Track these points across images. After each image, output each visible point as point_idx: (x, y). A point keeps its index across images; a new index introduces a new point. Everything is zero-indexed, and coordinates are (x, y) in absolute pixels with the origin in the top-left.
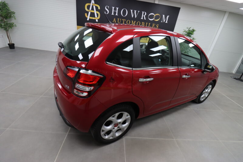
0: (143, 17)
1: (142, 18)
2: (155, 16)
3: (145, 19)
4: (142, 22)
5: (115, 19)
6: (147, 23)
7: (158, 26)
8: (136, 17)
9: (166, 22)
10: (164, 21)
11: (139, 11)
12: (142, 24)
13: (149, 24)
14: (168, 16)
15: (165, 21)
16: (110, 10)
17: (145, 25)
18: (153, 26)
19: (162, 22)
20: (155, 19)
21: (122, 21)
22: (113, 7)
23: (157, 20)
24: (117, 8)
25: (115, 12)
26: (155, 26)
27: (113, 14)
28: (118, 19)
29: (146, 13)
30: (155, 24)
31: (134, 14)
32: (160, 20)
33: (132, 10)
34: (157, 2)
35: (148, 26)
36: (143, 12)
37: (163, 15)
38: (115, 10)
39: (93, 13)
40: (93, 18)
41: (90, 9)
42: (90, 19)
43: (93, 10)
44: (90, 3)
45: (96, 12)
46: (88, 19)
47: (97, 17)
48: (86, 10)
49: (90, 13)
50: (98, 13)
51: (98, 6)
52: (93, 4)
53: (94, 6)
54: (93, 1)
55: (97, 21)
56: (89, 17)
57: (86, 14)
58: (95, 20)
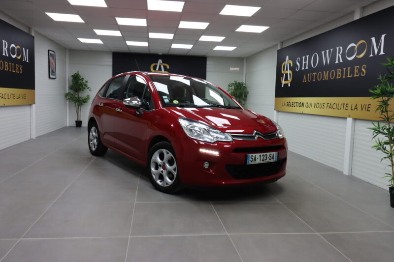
0: (339, 57)
1: (337, 62)
2: (356, 46)
3: (341, 61)
4: (338, 70)
5: (305, 76)
6: (344, 69)
7: (366, 69)
8: (328, 61)
9: (382, 53)
10: (376, 51)
11: (332, 50)
12: (338, 73)
13: (349, 68)
14: (383, 36)
15: (379, 51)
16: (301, 63)
17: (342, 75)
18: (356, 71)
19: (371, 55)
20: (357, 55)
21: (312, 77)
22: (304, 57)
23: (361, 56)
24: (308, 56)
25: (305, 64)
26: (360, 71)
27: (303, 69)
28: (308, 74)
29: (341, 48)
30: (358, 67)
31: (326, 57)
32: (368, 53)
33: (323, 52)
34: (357, 17)
35: (346, 75)
36: (338, 48)
37: (371, 40)
38: (305, 60)
39: (287, 75)
40: (286, 82)
41: (285, 70)
42: (284, 84)
43: (287, 70)
44: (285, 61)
45: (289, 72)
46: (283, 86)
47: (290, 79)
48: (283, 72)
49: (284, 75)
50: (291, 72)
51: (291, 62)
52: (288, 61)
53: (288, 64)
54: (287, 57)
55: (289, 85)
56: (283, 82)
57: (282, 78)
58: (288, 84)
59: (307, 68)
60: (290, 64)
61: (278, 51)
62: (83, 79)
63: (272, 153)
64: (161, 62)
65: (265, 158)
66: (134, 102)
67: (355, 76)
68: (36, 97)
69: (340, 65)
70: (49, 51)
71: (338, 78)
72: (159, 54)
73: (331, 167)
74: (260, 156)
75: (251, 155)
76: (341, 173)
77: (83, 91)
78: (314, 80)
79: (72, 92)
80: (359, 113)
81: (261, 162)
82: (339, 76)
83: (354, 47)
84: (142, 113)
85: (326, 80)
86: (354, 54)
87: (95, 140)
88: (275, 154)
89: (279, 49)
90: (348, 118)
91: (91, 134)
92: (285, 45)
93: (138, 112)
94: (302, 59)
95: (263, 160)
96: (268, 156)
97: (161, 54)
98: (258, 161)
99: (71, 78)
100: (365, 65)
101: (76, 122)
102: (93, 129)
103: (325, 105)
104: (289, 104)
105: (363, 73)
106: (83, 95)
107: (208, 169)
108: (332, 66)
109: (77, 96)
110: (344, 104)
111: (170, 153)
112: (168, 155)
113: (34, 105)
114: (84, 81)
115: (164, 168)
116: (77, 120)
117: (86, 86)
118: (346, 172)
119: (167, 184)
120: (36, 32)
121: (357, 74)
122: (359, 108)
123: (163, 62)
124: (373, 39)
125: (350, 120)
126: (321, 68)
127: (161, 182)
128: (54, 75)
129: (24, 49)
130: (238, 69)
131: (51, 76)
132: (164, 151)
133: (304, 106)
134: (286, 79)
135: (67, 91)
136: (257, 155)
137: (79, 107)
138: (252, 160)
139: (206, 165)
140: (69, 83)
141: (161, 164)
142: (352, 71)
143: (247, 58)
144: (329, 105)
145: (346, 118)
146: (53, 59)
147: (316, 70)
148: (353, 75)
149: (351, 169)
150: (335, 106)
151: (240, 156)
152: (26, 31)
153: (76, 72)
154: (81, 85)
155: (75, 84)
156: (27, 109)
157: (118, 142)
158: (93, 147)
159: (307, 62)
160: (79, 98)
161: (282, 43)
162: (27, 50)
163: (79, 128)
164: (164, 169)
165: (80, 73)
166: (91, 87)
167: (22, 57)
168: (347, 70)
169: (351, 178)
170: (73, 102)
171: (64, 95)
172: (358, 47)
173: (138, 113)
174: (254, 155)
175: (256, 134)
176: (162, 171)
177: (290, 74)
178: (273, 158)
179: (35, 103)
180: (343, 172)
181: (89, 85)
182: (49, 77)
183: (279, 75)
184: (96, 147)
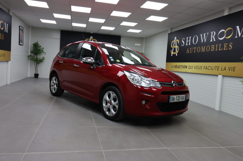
0: (213, 38)
1: (211, 41)
2: (225, 31)
3: (214, 40)
4: (212, 46)
5: (188, 50)
6: (217, 45)
7: (232, 45)
8: (205, 41)
10: (240, 35)
11: (208, 33)
13: (220, 45)
15: (242, 35)
16: (185, 41)
17: (215, 49)
18: (225, 46)
19: (236, 37)
20: (226, 36)
21: (193, 50)
22: (187, 38)
23: (229, 37)
24: (190, 37)
25: (188, 42)
26: (228, 46)
27: (187, 45)
28: (191, 48)
29: (215, 32)
30: (227, 44)
31: (203, 38)
32: (234, 35)
33: (201, 35)
34: (226, 13)
35: (218, 49)
36: (212, 33)
37: (236, 27)
38: (189, 40)
39: (175, 49)
40: (175, 53)
41: (174, 45)
42: (173, 54)
43: (175, 45)
44: (174, 40)
45: (176, 47)
46: (172, 55)
47: (177, 51)
48: (172, 47)
49: (173, 49)
50: (178, 47)
51: (178, 41)
52: (176, 40)
53: (176, 42)
54: (175, 38)
55: (177, 55)
56: (172, 53)
57: (171, 50)
58: (175, 54)
59: (190, 44)
60: (177, 42)
61: (169, 34)
62: (40, 46)
63: (183, 95)
64: (92, 38)
65: (179, 99)
66: (89, 60)
67: (224, 49)
68: (11, 56)
69: (213, 43)
70: (20, 26)
71: (212, 50)
72: (91, 33)
73: (205, 106)
74: (177, 97)
75: (172, 96)
76: (214, 109)
77: (40, 54)
78: (195, 52)
79: (32, 55)
80: (227, 72)
81: (177, 101)
82: (213, 49)
83: (224, 32)
84: (95, 67)
85: (203, 52)
86: (224, 36)
87: (55, 86)
88: (184, 96)
89: (169, 32)
90: (219, 76)
91: (52, 82)
92: (173, 31)
93: (92, 66)
94: (186, 39)
95: (178, 100)
96: (181, 97)
97: (92, 33)
98: (175, 101)
99: (32, 46)
100: (232, 43)
101: (35, 74)
102: (54, 78)
103: (203, 67)
104: (176, 67)
105: (230, 48)
106: (40, 57)
107: (145, 105)
108: (208, 43)
109: (36, 57)
110: (216, 67)
111: (114, 94)
112: (113, 95)
113: (10, 62)
114: (41, 48)
115: (111, 103)
116: (35, 73)
117: (42, 51)
118: (217, 109)
119: (112, 114)
120: (13, 13)
121: (226, 48)
122: (227, 69)
123: (93, 38)
124: (238, 27)
125: (220, 77)
126: (200, 44)
127: (109, 113)
128: (22, 43)
129: (5, 23)
130: (139, 45)
131: (21, 44)
132: (111, 92)
133: (187, 68)
134: (174, 51)
135: (29, 54)
136: (175, 96)
137: (37, 65)
138: (172, 99)
139: (144, 102)
140: (31, 49)
141: (109, 101)
142: (222, 47)
143: (146, 38)
144: (205, 67)
145: (218, 75)
146: (22, 32)
147: (196, 46)
148: (223, 49)
149: (220, 107)
150: (209, 68)
151: (165, 96)
152: (7, 11)
153: (36, 42)
154: (39, 50)
155: (35, 49)
156: (5, 64)
157: (74, 87)
158: (54, 90)
159: (190, 41)
160: (37, 59)
161: (171, 29)
162: (7, 24)
163: (36, 79)
164: (110, 105)
165: (39, 43)
166: (46, 52)
167: (4, 29)
168: (218, 46)
169: (220, 112)
170: (33, 62)
171: (27, 57)
172: (226, 32)
173: (92, 68)
174: (173, 96)
175: (173, 82)
176: (109, 106)
177: (177, 48)
178: (183, 99)
179: (10, 60)
180: (215, 109)
181: (44, 50)
182: (19, 44)
183: (169, 49)
184: (56, 90)
